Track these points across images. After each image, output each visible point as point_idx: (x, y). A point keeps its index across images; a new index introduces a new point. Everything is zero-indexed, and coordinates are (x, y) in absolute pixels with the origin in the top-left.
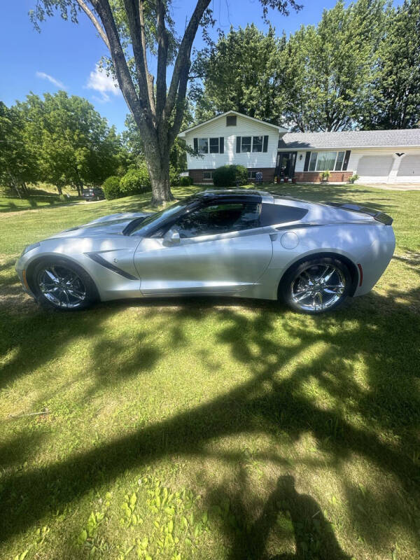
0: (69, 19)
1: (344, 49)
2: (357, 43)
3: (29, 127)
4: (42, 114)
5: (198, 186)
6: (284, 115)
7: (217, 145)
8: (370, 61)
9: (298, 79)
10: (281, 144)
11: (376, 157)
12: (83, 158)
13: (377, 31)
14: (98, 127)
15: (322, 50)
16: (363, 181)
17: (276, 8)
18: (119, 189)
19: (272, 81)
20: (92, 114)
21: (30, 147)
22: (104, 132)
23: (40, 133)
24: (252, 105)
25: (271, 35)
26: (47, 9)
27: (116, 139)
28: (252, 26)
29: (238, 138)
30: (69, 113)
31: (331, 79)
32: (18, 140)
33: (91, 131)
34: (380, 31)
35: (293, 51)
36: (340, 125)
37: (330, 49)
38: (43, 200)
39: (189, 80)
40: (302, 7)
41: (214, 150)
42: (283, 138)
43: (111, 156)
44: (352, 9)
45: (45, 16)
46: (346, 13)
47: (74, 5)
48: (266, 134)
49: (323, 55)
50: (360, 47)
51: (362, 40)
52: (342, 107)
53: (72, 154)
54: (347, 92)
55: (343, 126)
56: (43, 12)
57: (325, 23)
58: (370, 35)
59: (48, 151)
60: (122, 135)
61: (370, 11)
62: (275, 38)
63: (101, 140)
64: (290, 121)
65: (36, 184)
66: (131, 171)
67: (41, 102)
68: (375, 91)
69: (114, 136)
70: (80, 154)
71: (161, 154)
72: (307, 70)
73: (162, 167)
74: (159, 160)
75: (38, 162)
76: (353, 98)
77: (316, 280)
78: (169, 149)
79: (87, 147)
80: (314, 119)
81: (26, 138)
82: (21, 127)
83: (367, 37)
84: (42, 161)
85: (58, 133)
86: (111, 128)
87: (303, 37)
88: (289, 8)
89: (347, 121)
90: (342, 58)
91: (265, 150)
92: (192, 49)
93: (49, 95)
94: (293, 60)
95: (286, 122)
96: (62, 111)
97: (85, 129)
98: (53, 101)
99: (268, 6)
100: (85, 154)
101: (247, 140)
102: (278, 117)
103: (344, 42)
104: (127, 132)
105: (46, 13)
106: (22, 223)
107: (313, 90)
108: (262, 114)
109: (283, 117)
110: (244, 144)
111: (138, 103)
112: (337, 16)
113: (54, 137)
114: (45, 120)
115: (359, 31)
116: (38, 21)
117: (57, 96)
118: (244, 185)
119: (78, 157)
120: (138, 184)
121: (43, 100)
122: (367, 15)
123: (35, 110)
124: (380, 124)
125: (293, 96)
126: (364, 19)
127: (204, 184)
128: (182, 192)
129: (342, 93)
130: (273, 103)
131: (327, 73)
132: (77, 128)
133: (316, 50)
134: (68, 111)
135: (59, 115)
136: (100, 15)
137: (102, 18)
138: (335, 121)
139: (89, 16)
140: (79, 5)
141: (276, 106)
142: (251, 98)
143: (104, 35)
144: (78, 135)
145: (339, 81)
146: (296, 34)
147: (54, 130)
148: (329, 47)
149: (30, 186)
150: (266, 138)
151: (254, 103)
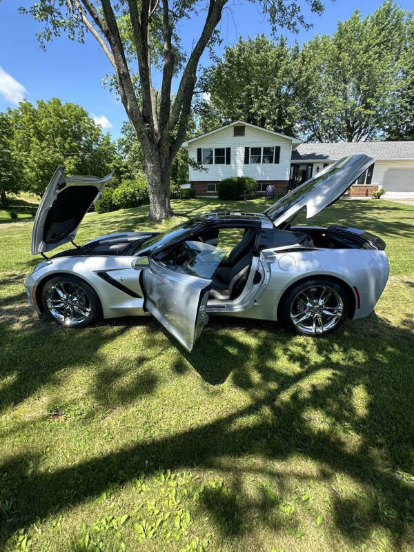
0: (76, 39)
1: (362, 58)
2: (375, 53)
3: (18, 135)
4: (34, 121)
5: (201, 199)
6: (298, 123)
7: (223, 156)
8: (392, 70)
9: (313, 88)
10: (295, 155)
11: (404, 170)
12: (73, 167)
13: (398, 40)
14: (92, 134)
15: (339, 59)
16: (390, 196)
17: (285, 26)
18: (111, 201)
19: (284, 89)
20: (86, 121)
21: (17, 155)
22: (98, 140)
23: (29, 141)
24: (263, 114)
25: (282, 45)
26: (55, 31)
27: (111, 146)
28: (263, 36)
29: (247, 149)
30: (62, 121)
31: (350, 87)
32: (5, 148)
33: (84, 138)
34: (401, 41)
35: (307, 60)
36: (363, 135)
37: (347, 58)
38: (23, 211)
39: (194, 95)
40: (312, 25)
41: (220, 161)
42: (297, 148)
43: (104, 165)
44: (369, 20)
45: (53, 36)
46: (362, 25)
47: (82, 27)
48: (278, 145)
49: (340, 63)
50: (380, 56)
51: (382, 50)
52: (363, 116)
53: (62, 163)
54: (368, 101)
55: (366, 135)
56: (50, 33)
57: (341, 33)
58: (390, 45)
59: (36, 159)
60: (117, 142)
61: (389, 22)
62: (287, 47)
63: (94, 148)
64: (306, 129)
65: (17, 193)
66: (125, 182)
67: (34, 110)
68: (400, 99)
69: (109, 143)
70: (70, 163)
71: (161, 168)
72: (323, 79)
73: (162, 181)
74: (159, 173)
75: (24, 171)
76: (375, 107)
77: (315, 301)
78: (170, 163)
79: (78, 156)
80: (333, 128)
81: (13, 145)
82: (10, 135)
83: (387, 46)
84: (28, 170)
85: (47, 140)
86: (105, 135)
87: (317, 46)
88: (299, 26)
89: (371, 130)
90: (361, 67)
91: (277, 161)
92: (198, 66)
93: (42, 103)
94: (307, 69)
95: (301, 130)
96: (54, 119)
97: (77, 137)
98: (46, 108)
99: (277, 25)
100: (76, 162)
101: (256, 151)
102: (292, 125)
103: (361, 52)
104: (123, 139)
105: (53, 34)
106: (9, 238)
107: (330, 98)
108: (273, 123)
109: (298, 126)
110: (253, 155)
111: (140, 118)
112: (353, 27)
113: (43, 145)
114: (35, 128)
115: (378, 41)
116: (45, 41)
117: (50, 104)
118: (252, 199)
119: (67, 166)
120: (133, 196)
121: (36, 107)
122: (386, 25)
123: (26, 118)
124: (408, 133)
125: (308, 104)
126: (383, 29)
127: (208, 197)
128: (183, 206)
129: (363, 101)
130: (286, 112)
131: (346, 82)
132: (69, 136)
133: (332, 59)
134: (61, 118)
135: (51, 123)
136: (109, 40)
137: (110, 43)
138: (357, 130)
139: (96, 38)
140: (87, 27)
141: (289, 115)
142: (262, 107)
143: (111, 55)
144: (69, 144)
145: (359, 89)
146: (310, 43)
147: (44, 137)
148: (345, 56)
149: (10, 195)
150: (278, 149)
151: (265, 112)
